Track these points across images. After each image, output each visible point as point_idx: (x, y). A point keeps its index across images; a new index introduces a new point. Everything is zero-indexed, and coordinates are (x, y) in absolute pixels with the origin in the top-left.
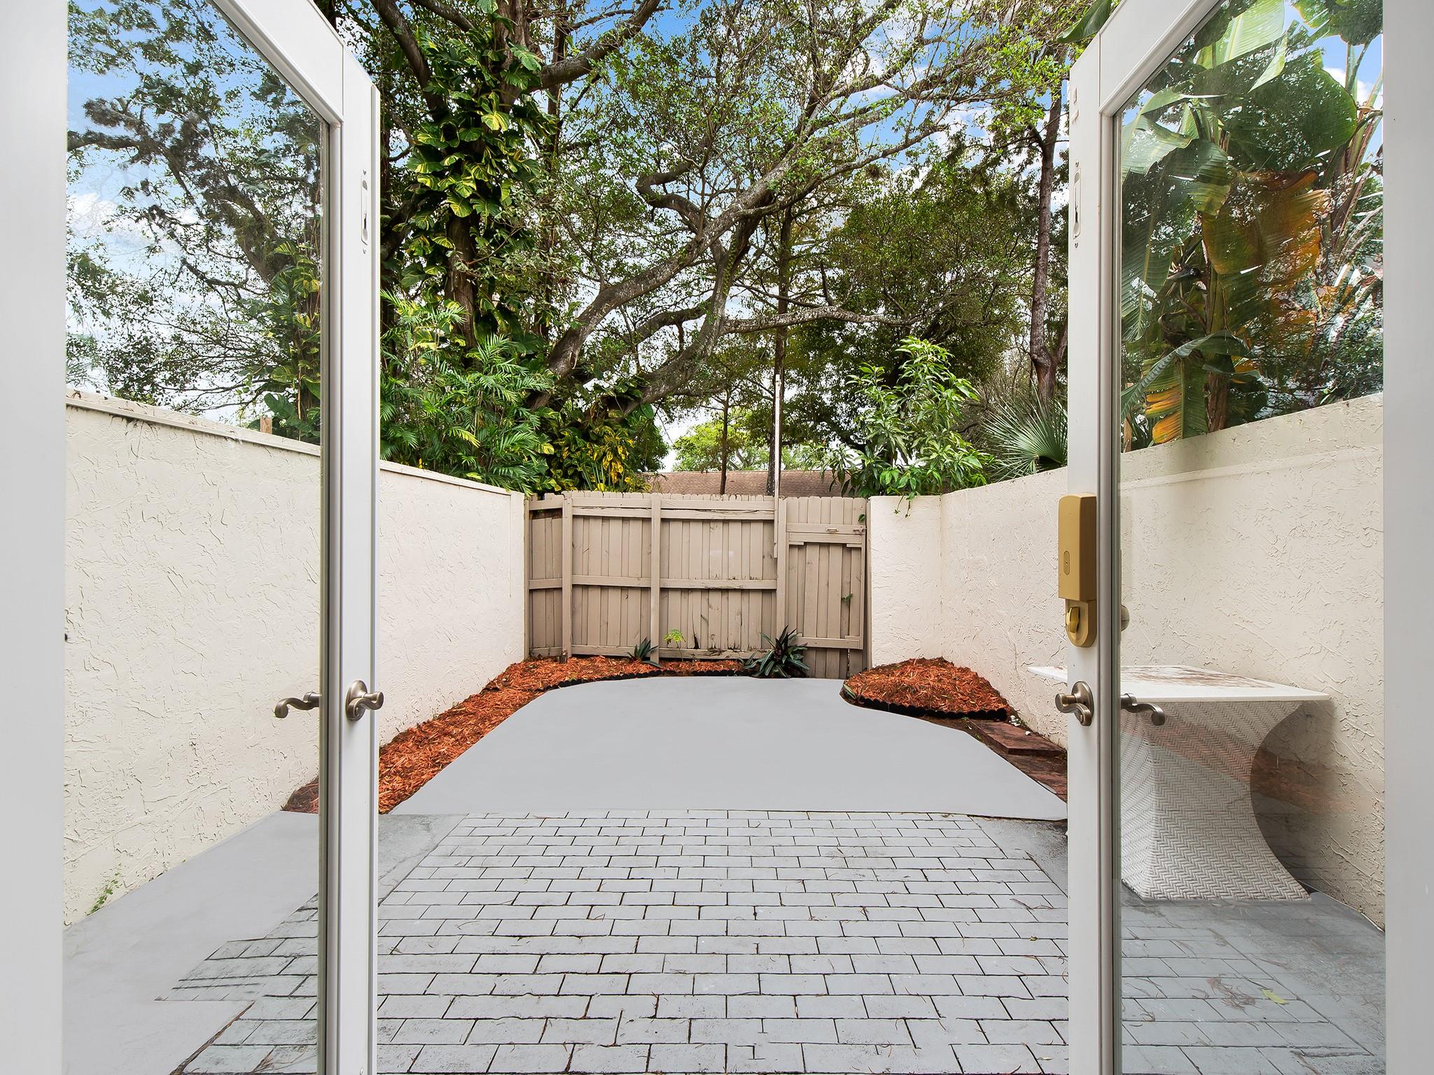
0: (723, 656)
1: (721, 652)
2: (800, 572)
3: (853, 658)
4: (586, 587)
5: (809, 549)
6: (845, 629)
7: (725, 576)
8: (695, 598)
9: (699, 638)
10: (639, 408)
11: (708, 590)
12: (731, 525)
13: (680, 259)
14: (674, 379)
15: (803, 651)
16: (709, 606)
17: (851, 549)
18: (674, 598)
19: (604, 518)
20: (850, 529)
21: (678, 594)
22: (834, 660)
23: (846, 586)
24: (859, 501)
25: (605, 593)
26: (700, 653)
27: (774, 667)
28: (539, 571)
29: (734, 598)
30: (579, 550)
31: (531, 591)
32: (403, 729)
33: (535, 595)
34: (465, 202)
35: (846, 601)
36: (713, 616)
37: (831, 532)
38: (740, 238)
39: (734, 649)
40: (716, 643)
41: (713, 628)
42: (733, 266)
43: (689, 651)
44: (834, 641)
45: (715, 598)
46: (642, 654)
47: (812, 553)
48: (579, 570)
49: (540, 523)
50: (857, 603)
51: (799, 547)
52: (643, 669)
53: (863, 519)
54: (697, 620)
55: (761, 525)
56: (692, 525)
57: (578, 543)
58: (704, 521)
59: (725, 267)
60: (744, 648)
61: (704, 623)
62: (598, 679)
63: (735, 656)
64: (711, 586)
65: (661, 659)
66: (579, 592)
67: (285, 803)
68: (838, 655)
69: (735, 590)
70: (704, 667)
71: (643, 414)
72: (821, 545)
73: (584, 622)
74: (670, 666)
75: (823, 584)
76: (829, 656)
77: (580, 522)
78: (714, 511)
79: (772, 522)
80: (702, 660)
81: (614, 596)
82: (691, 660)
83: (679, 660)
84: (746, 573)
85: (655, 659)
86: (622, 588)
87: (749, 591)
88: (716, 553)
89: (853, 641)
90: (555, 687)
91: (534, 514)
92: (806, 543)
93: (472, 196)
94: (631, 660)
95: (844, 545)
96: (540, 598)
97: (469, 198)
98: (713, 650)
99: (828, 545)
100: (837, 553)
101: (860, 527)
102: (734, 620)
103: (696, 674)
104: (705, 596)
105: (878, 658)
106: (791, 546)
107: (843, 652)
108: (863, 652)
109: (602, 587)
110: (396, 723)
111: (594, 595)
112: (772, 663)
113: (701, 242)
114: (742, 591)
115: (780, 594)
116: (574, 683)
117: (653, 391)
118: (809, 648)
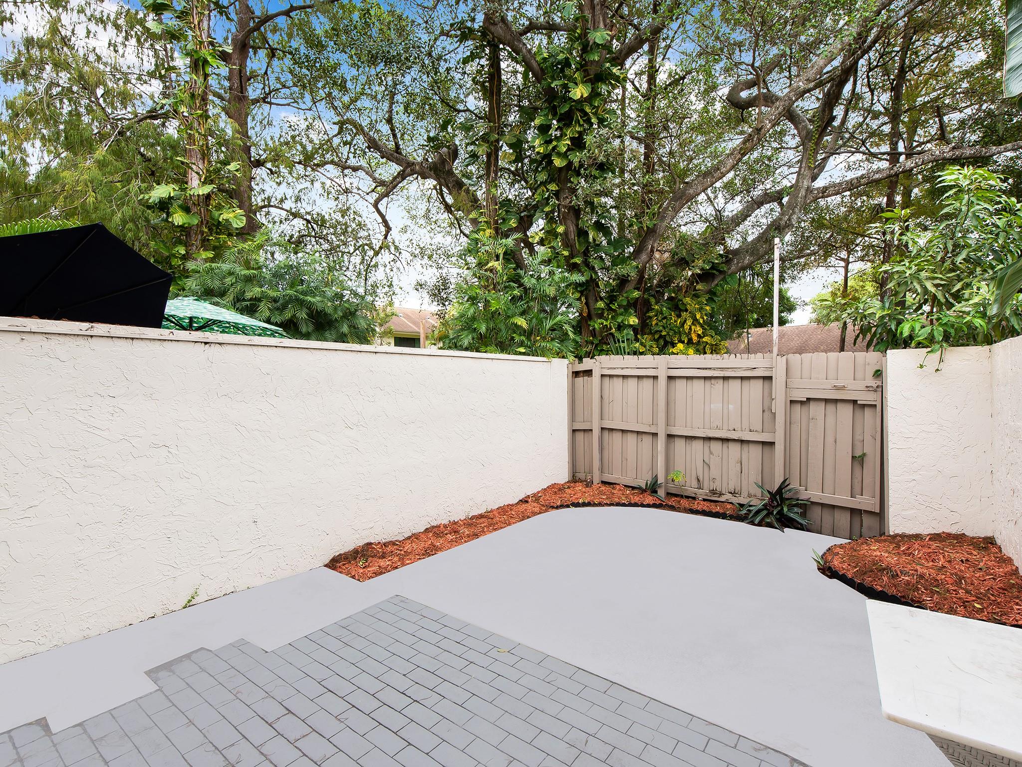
0: (722, 499)
1: (721, 494)
2: (804, 428)
3: (867, 520)
4: (612, 430)
5: (813, 406)
6: (857, 489)
7: (725, 427)
8: (698, 445)
9: (701, 479)
10: (724, 279)
11: (710, 439)
12: (731, 381)
13: (741, 149)
14: (758, 250)
15: (805, 507)
16: (711, 453)
17: (864, 406)
18: (679, 444)
19: (624, 377)
20: (861, 385)
21: (683, 441)
22: (844, 519)
23: (858, 445)
24: (873, 356)
25: (625, 435)
26: (702, 494)
27: (767, 515)
28: (579, 416)
29: (734, 448)
30: (606, 400)
31: (574, 431)
32: (435, 524)
33: (577, 434)
34: (564, 156)
35: (858, 460)
36: (714, 461)
37: (837, 388)
38: (824, 111)
39: (733, 493)
40: (717, 486)
41: (715, 472)
42: (818, 139)
43: (691, 489)
44: (842, 498)
45: (716, 446)
46: (653, 488)
47: (816, 410)
48: (606, 416)
49: (580, 380)
50: (872, 462)
51: (802, 403)
52: (649, 500)
53: (878, 374)
54: (700, 464)
55: (761, 381)
56: (695, 382)
57: (606, 396)
58: (705, 378)
59: (810, 141)
60: (745, 493)
61: (706, 467)
62: (607, 505)
63: (735, 500)
64: (711, 435)
65: (668, 494)
66: (606, 433)
67: (327, 561)
68: (847, 515)
69: (734, 440)
70: (706, 506)
71: (728, 283)
72: (827, 401)
73: (610, 456)
74: (672, 502)
75: (830, 440)
76: (838, 514)
77: (607, 380)
78: (714, 369)
79: (770, 378)
80: (704, 500)
81: (631, 439)
82: (694, 498)
83: (682, 496)
84: (745, 425)
85: (661, 493)
86: (638, 433)
87: (748, 442)
88: (717, 406)
89: (868, 502)
90: (568, 506)
91: (576, 374)
92: (809, 399)
93: (569, 150)
94: (642, 491)
95: (855, 402)
96: (580, 436)
97: (566, 152)
98: (713, 492)
99: (836, 401)
100: (846, 411)
101: (874, 383)
102: (734, 468)
103: (696, 512)
104: (707, 444)
105: (896, 525)
106: (791, 402)
107: (855, 512)
108: (880, 515)
109: (623, 431)
110: (429, 519)
111: (617, 436)
112: (765, 512)
113: (761, 129)
114: (742, 442)
115: (779, 447)
116: (584, 505)
117: (738, 263)
118: (813, 503)
